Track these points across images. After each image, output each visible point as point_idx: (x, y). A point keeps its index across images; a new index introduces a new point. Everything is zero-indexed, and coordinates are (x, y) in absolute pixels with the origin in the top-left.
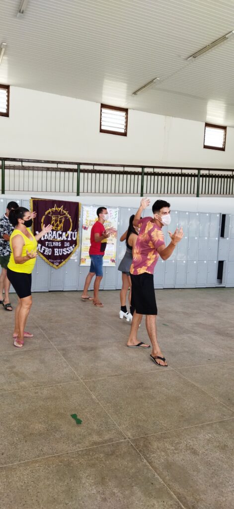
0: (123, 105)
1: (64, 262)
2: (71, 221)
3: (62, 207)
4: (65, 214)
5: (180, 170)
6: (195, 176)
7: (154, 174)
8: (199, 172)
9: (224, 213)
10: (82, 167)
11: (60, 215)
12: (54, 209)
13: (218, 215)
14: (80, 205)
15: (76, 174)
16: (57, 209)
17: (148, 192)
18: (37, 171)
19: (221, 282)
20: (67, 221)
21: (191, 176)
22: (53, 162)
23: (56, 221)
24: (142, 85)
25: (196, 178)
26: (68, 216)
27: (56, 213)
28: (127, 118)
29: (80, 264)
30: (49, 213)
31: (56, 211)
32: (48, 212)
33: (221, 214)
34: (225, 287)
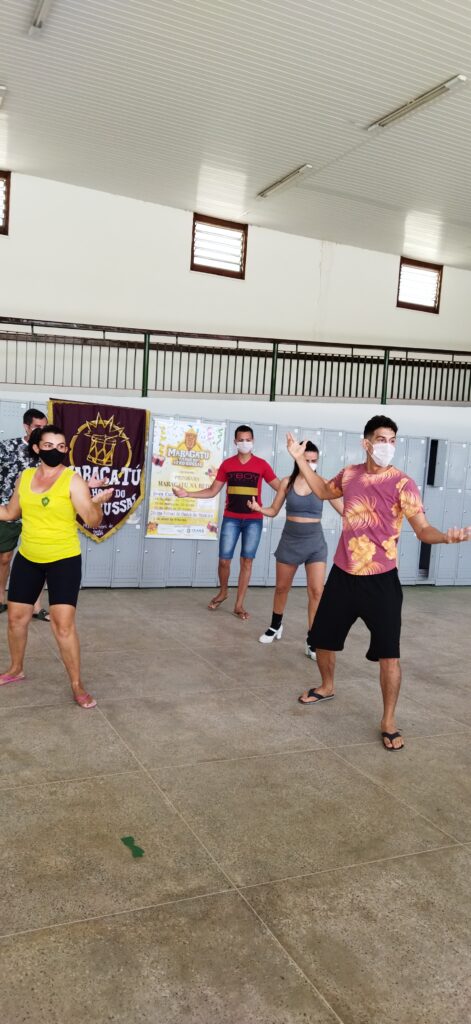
0: (238, 216)
1: (113, 530)
2: (129, 446)
3: (112, 418)
4: (117, 433)
5: (350, 350)
6: (378, 361)
7: (298, 356)
8: (386, 355)
9: (435, 437)
10: (154, 339)
11: (108, 435)
12: (96, 422)
13: (423, 442)
14: (148, 414)
15: (140, 352)
16: (101, 422)
17: (285, 391)
18: (62, 346)
19: (426, 575)
20: (121, 447)
21: (371, 361)
22: (96, 328)
23: (99, 446)
24: (277, 177)
25: (381, 367)
26: (124, 436)
27: (100, 431)
28: (245, 243)
29: (146, 534)
30: (86, 430)
31: (99, 426)
32: (83, 427)
33: (428, 438)
34: (434, 585)
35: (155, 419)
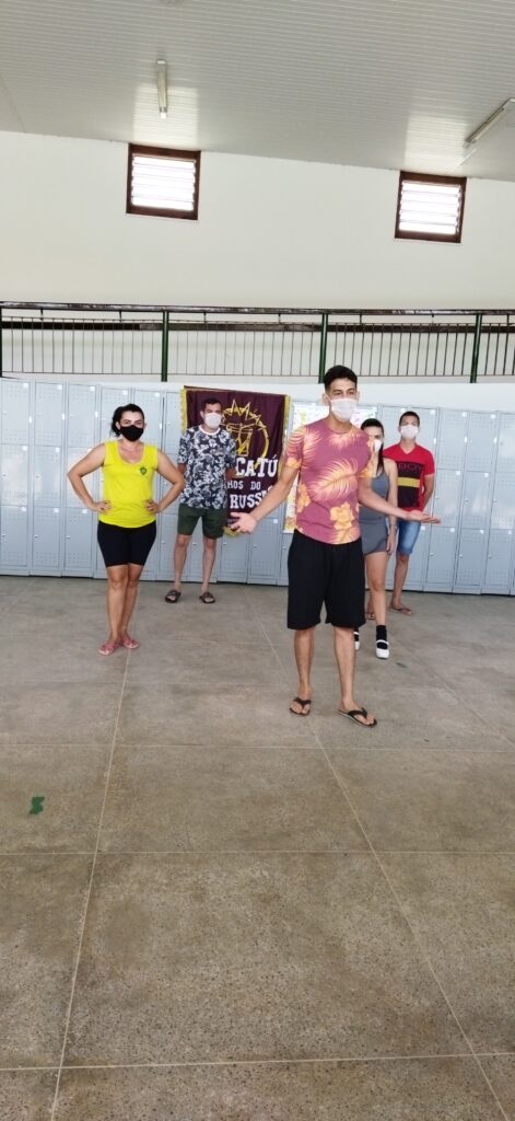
0: (454, 169)
2: (266, 435)
3: (248, 405)
4: (254, 421)
10: (333, 319)
11: (244, 423)
12: (231, 410)
15: (317, 336)
16: (236, 410)
20: (258, 435)
22: (268, 311)
23: (234, 435)
26: (261, 424)
27: (235, 419)
28: (463, 199)
29: (284, 529)
31: (235, 414)
35: (295, 405)
